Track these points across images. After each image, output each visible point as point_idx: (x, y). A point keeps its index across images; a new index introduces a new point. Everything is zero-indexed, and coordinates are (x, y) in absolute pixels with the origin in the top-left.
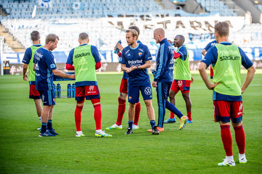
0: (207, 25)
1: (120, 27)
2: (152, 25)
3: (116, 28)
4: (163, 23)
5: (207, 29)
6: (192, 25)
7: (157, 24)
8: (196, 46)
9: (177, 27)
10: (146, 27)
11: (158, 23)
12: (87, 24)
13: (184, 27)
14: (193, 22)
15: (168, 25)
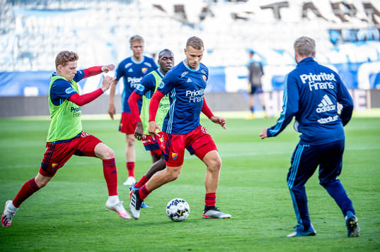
0: (370, 11)
1: (179, 16)
2: (249, 13)
3: (171, 18)
4: (272, 8)
5: (369, 19)
6: (336, 11)
7: (260, 9)
8: (347, 56)
9: (304, 16)
10: (236, 17)
11: (263, 8)
12: (108, 10)
13: (319, 16)
14: (337, 4)
15: (283, 11)
